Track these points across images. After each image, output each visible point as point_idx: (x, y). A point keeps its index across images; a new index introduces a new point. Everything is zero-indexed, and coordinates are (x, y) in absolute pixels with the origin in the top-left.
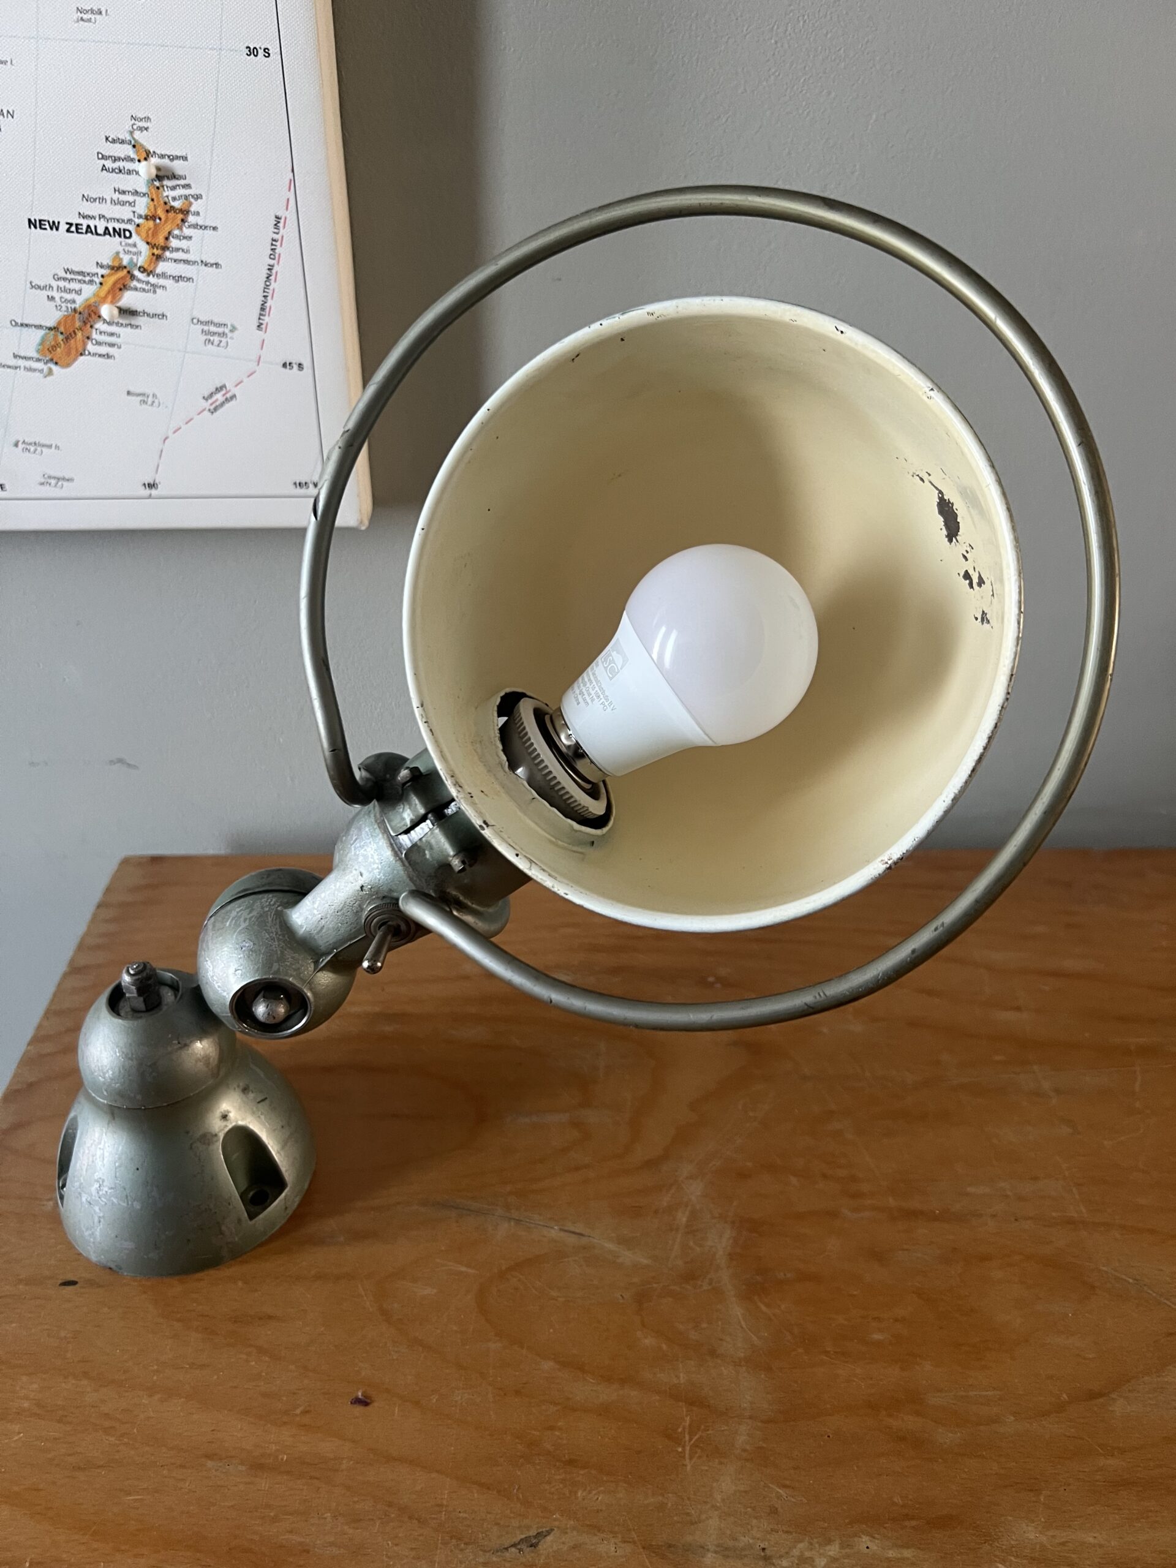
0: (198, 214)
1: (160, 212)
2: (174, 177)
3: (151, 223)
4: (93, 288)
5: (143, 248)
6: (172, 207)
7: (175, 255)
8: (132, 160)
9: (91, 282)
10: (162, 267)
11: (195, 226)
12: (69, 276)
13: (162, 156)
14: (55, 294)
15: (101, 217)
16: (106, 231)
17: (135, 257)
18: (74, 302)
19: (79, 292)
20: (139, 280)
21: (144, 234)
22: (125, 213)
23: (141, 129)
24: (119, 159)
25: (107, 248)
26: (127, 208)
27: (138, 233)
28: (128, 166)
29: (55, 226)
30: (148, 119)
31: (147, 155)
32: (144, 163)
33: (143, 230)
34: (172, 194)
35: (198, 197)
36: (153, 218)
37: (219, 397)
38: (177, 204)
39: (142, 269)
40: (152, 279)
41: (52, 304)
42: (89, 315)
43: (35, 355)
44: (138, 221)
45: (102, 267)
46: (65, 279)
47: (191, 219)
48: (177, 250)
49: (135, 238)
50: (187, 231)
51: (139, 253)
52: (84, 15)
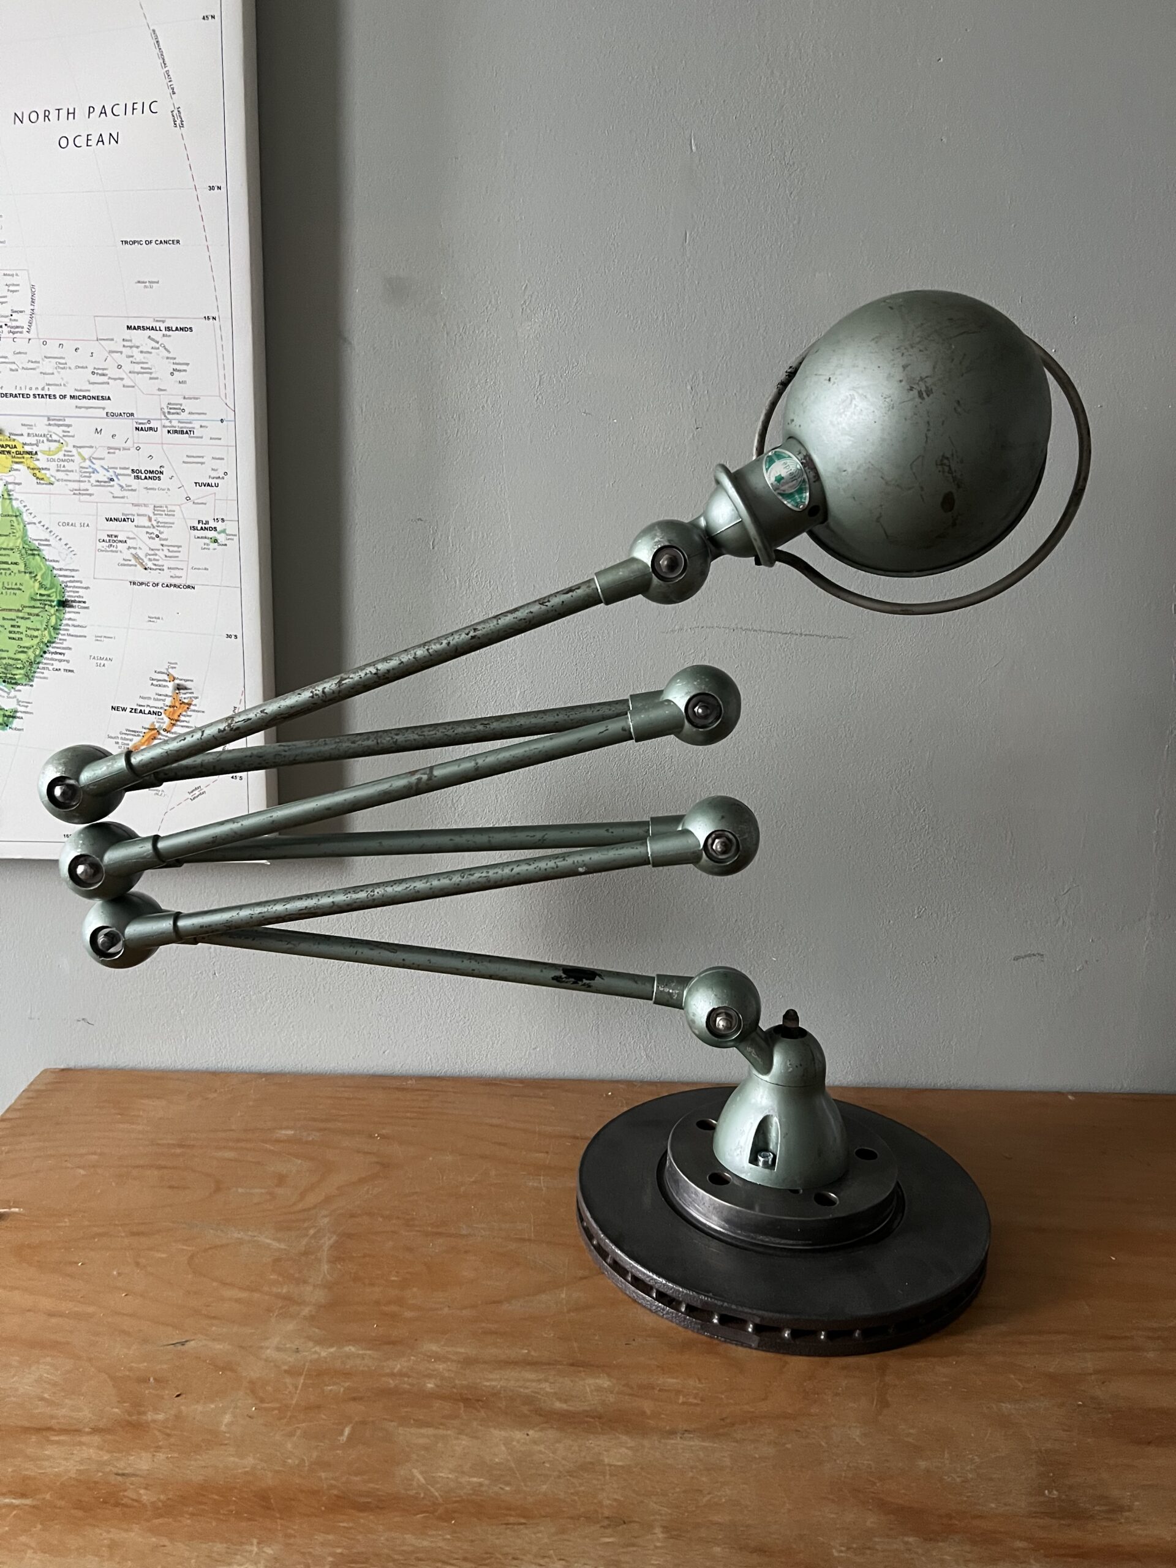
0: (195, 705)
1: (177, 704)
2: (186, 689)
3: (172, 709)
4: (139, 738)
5: (167, 720)
6: (183, 703)
7: (182, 724)
8: (166, 681)
9: (138, 735)
10: (174, 729)
11: (194, 711)
12: (128, 732)
13: (181, 680)
14: (120, 741)
15: (148, 706)
16: (150, 713)
17: (162, 725)
18: (128, 745)
19: (131, 740)
20: (162, 735)
21: (167, 714)
22: (160, 704)
23: (173, 668)
24: (160, 680)
25: (149, 720)
26: (162, 702)
27: (165, 714)
28: (164, 683)
29: (124, 709)
30: (176, 664)
31: (174, 679)
32: (172, 683)
33: (167, 712)
34: (184, 696)
35: (197, 698)
36: (173, 707)
37: (197, 792)
38: (186, 701)
39: (165, 730)
40: (169, 735)
41: (118, 745)
44: (166, 708)
45: (145, 728)
46: (125, 734)
47: (192, 707)
48: (183, 721)
50: (189, 713)
51: (164, 723)
52: (151, 619)
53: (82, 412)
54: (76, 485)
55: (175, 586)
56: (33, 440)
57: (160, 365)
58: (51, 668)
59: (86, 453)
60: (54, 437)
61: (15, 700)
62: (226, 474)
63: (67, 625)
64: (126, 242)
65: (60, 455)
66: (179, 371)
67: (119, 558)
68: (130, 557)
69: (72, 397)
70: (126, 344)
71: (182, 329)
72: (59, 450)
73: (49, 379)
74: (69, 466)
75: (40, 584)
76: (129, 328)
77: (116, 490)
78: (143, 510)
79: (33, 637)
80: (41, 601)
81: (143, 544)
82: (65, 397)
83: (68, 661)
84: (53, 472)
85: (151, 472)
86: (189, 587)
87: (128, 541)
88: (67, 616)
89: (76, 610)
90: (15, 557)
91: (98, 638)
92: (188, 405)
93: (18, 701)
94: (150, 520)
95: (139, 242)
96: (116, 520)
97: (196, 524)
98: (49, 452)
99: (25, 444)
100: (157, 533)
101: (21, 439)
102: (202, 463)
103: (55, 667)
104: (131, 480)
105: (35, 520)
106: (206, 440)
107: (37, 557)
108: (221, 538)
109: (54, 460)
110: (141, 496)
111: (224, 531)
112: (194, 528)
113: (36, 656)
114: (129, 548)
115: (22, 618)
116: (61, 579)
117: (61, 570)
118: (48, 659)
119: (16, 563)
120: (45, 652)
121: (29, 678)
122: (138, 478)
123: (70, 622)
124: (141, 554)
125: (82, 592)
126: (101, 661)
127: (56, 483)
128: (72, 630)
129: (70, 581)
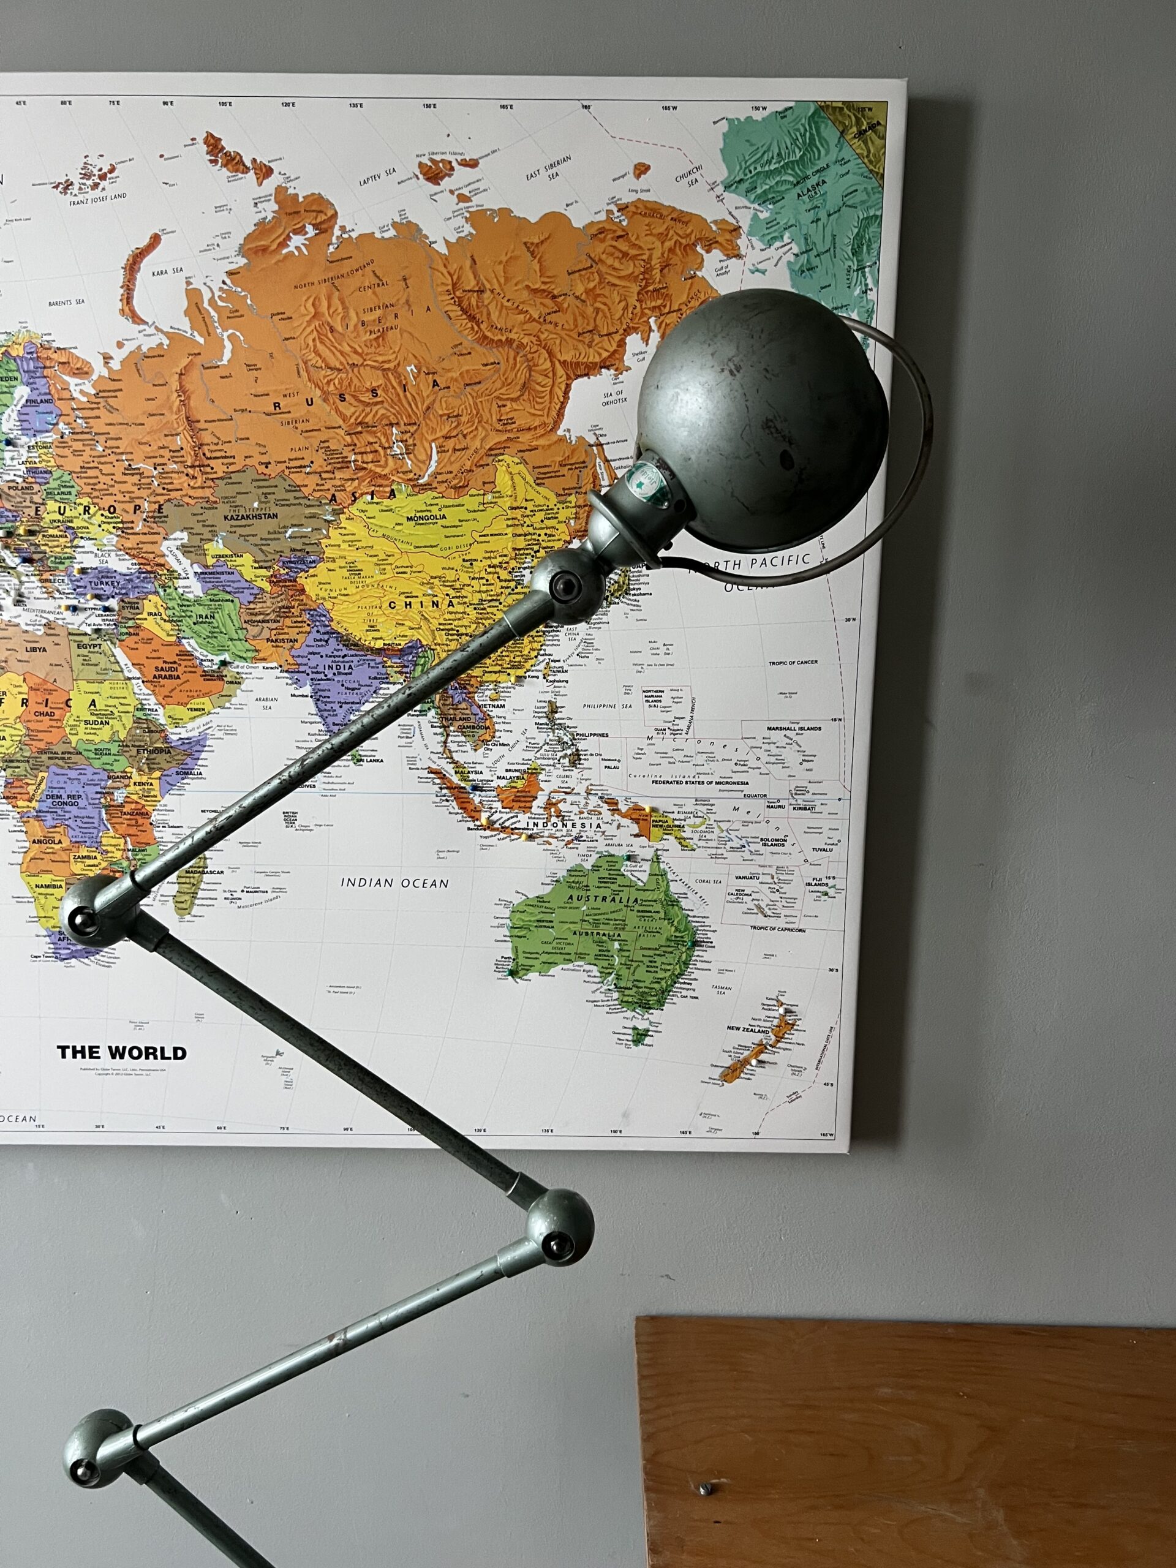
0: (798, 1025)
1: (783, 1025)
2: (792, 1012)
3: (778, 1029)
4: (748, 1052)
5: (773, 1038)
6: (788, 1023)
7: (786, 1041)
8: (774, 1006)
9: (748, 1050)
10: (779, 1045)
11: (797, 1030)
12: (740, 1048)
13: (788, 1005)
14: (733, 1055)
15: (758, 1026)
16: (759, 1031)
17: (768, 1041)
18: (739, 1057)
19: (742, 1054)
20: (768, 1050)
21: (774, 1033)
22: (768, 1024)
23: (780, 994)
24: (771, 1006)
25: (757, 1038)
26: (770, 1023)
27: (772, 1032)
29: (738, 1029)
30: (784, 991)
31: (782, 1005)
32: (780, 1007)
33: (774, 1031)
34: (789, 1019)
35: (800, 1020)
36: (779, 1027)
37: (794, 1096)
38: (790, 1022)
39: (771, 1046)
40: (774, 1049)
41: (731, 1059)
42: (746, 1062)
43: (717, 1077)
44: (773, 1028)
45: (754, 1044)
46: (738, 1049)
47: (795, 1027)
48: (787, 1038)
49: (770, 1034)
50: (792, 1032)
51: (771, 1040)
52: (767, 956)
53: (726, 795)
54: (714, 851)
55: (789, 930)
56: (682, 816)
57: (791, 756)
58: (679, 995)
59: (724, 826)
60: (699, 814)
61: (648, 1021)
62: (839, 841)
63: (696, 961)
64: (774, 663)
65: (703, 828)
66: (808, 761)
67: (744, 907)
68: (754, 907)
69: (717, 783)
70: (765, 741)
71: (813, 729)
72: (703, 823)
73: (699, 769)
74: (709, 836)
75: (676, 927)
76: (769, 729)
77: (747, 856)
78: (766, 870)
79: (666, 970)
80: (677, 942)
81: (765, 897)
82: (711, 782)
83: (694, 990)
84: (696, 841)
85: (778, 840)
86: (800, 930)
87: (753, 894)
88: (696, 953)
89: (704, 948)
90: (658, 907)
91: (721, 971)
92: (812, 788)
93: (651, 1023)
94: (773, 878)
95: (784, 663)
96: (745, 878)
97: (811, 881)
98: (694, 826)
99: (674, 820)
100: (777, 888)
101: (672, 816)
102: (820, 833)
103: (683, 994)
104: (759, 847)
105: (678, 879)
106: (825, 815)
107: (676, 907)
108: (831, 892)
109: (697, 832)
110: (767, 859)
111: (834, 887)
112: (809, 884)
113: (667, 985)
114: (753, 900)
115: (659, 955)
116: (694, 924)
117: (694, 917)
118: (677, 988)
119: (658, 912)
120: (675, 983)
121: (661, 1004)
122: (765, 845)
123: (698, 958)
124: (763, 905)
125: (710, 934)
126: (721, 990)
127: (698, 850)
128: (699, 965)
129: (701, 926)
